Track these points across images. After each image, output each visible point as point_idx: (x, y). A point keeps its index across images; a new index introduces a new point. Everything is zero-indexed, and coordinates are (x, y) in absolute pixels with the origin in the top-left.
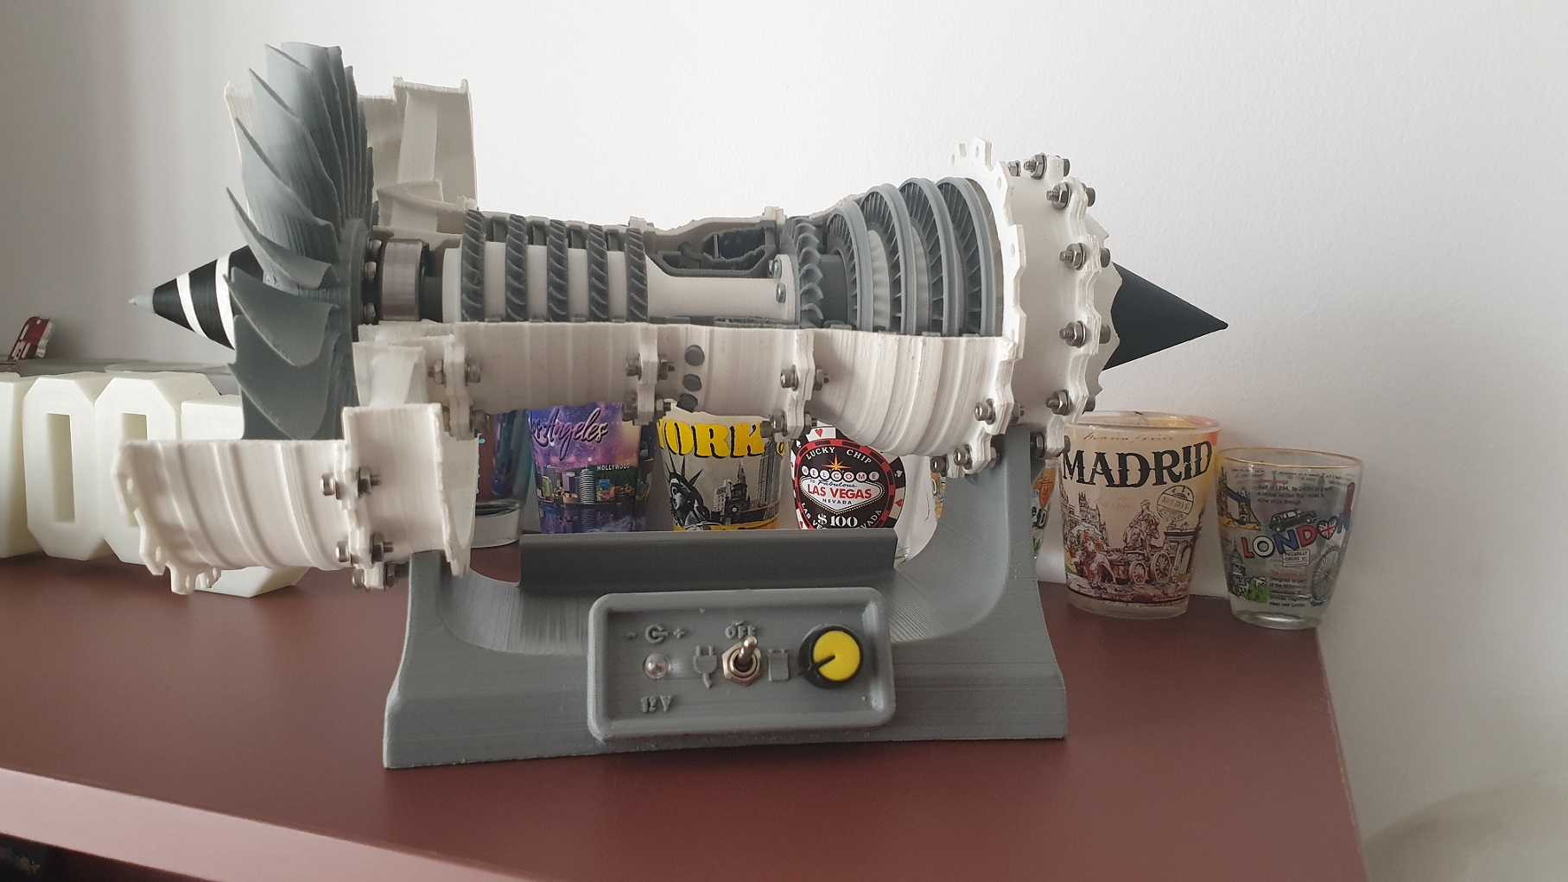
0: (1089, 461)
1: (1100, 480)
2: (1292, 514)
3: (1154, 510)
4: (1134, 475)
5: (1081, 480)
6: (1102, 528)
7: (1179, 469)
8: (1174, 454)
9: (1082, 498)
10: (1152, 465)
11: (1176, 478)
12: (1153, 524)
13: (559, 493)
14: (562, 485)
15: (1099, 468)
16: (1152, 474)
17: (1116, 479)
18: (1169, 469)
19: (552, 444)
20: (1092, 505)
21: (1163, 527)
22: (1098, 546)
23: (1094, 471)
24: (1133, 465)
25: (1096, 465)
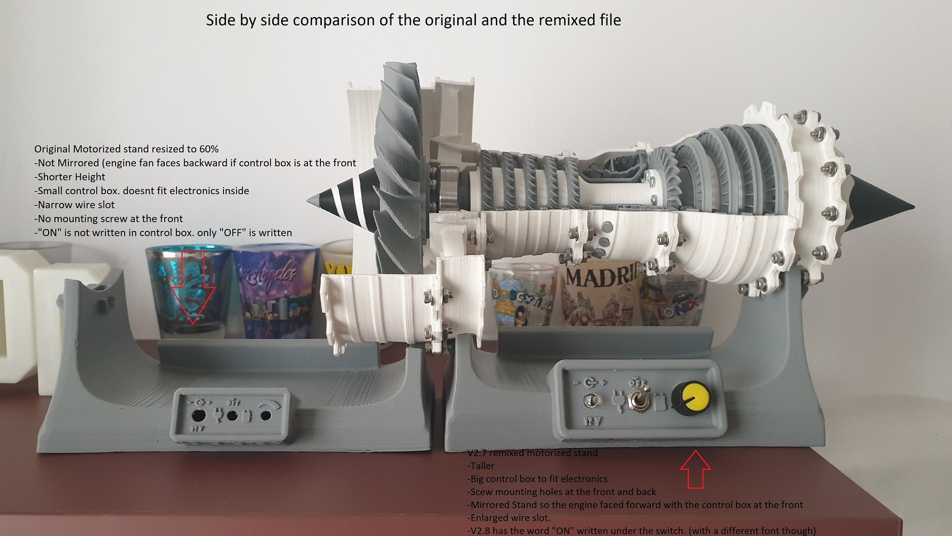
0: (584, 275)
1: (591, 284)
2: (683, 295)
3: (617, 298)
4: (608, 281)
5: (579, 285)
6: (591, 309)
7: (628, 276)
8: (626, 268)
9: (579, 294)
10: (617, 274)
11: (627, 281)
12: (617, 305)
13: (265, 314)
14: (267, 309)
15: (590, 278)
16: (617, 280)
17: (599, 283)
18: (624, 276)
19: (260, 284)
20: (585, 297)
21: (621, 307)
22: (589, 319)
23: (587, 280)
24: (608, 275)
25: (588, 276)
